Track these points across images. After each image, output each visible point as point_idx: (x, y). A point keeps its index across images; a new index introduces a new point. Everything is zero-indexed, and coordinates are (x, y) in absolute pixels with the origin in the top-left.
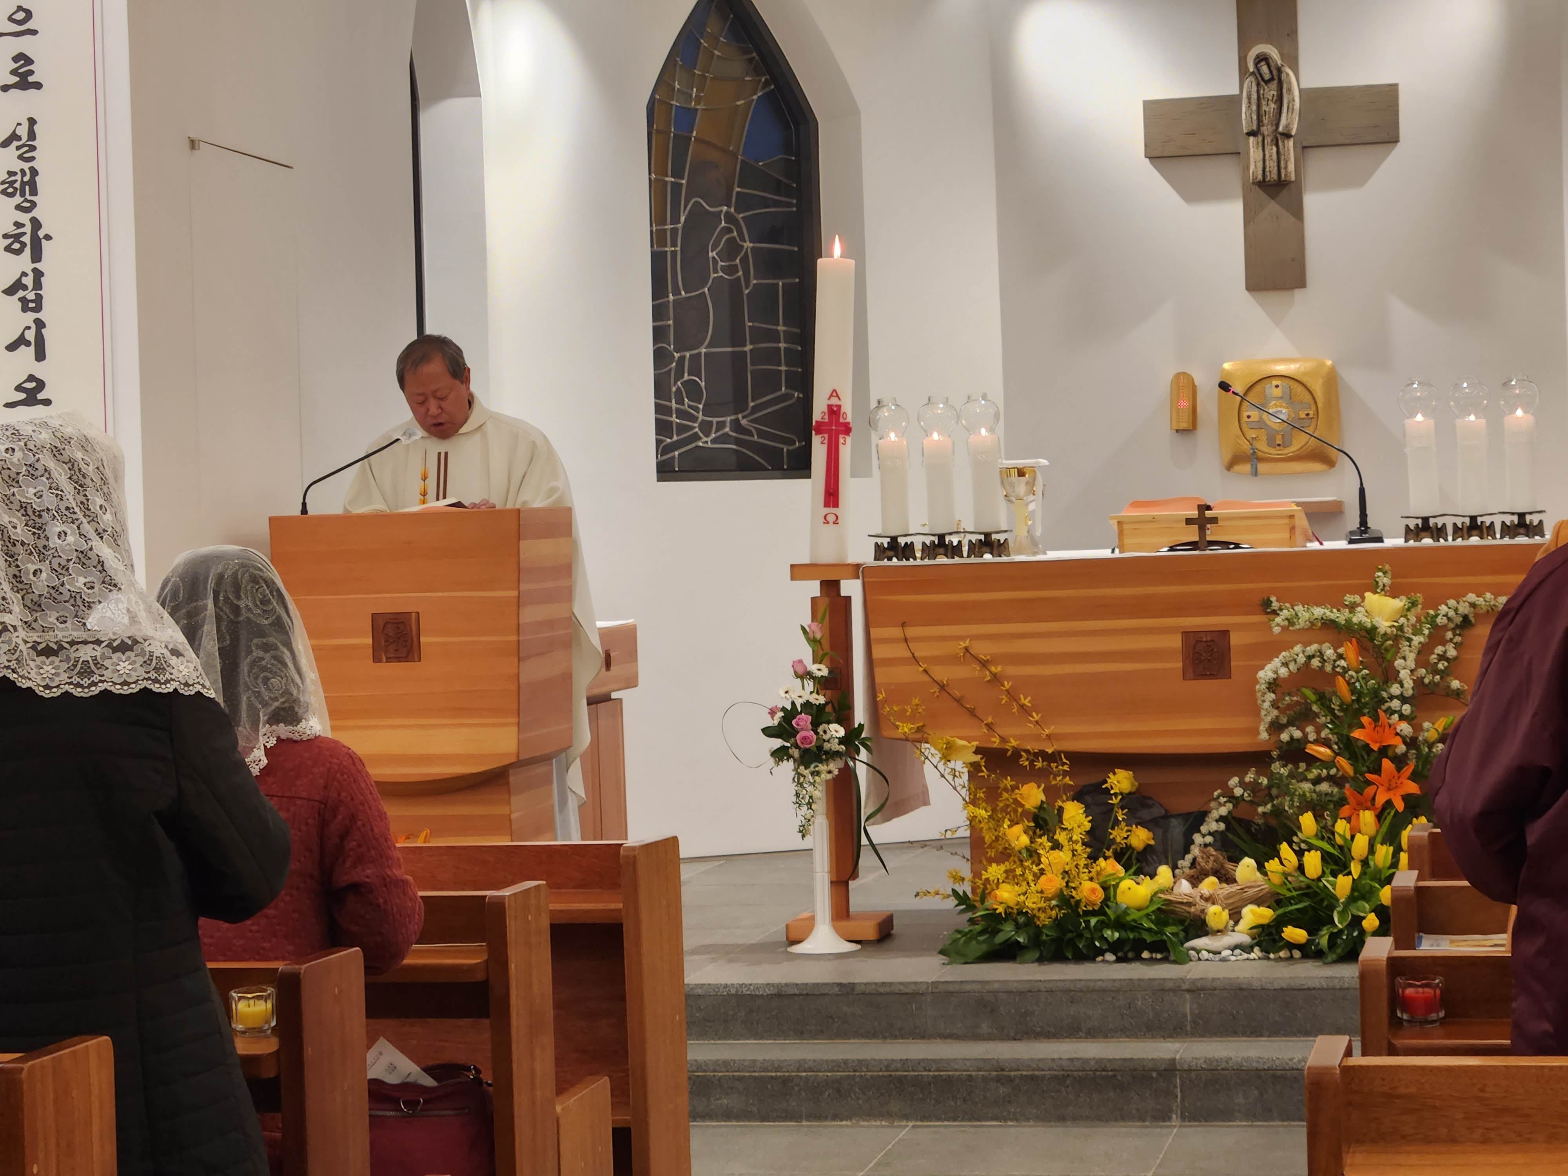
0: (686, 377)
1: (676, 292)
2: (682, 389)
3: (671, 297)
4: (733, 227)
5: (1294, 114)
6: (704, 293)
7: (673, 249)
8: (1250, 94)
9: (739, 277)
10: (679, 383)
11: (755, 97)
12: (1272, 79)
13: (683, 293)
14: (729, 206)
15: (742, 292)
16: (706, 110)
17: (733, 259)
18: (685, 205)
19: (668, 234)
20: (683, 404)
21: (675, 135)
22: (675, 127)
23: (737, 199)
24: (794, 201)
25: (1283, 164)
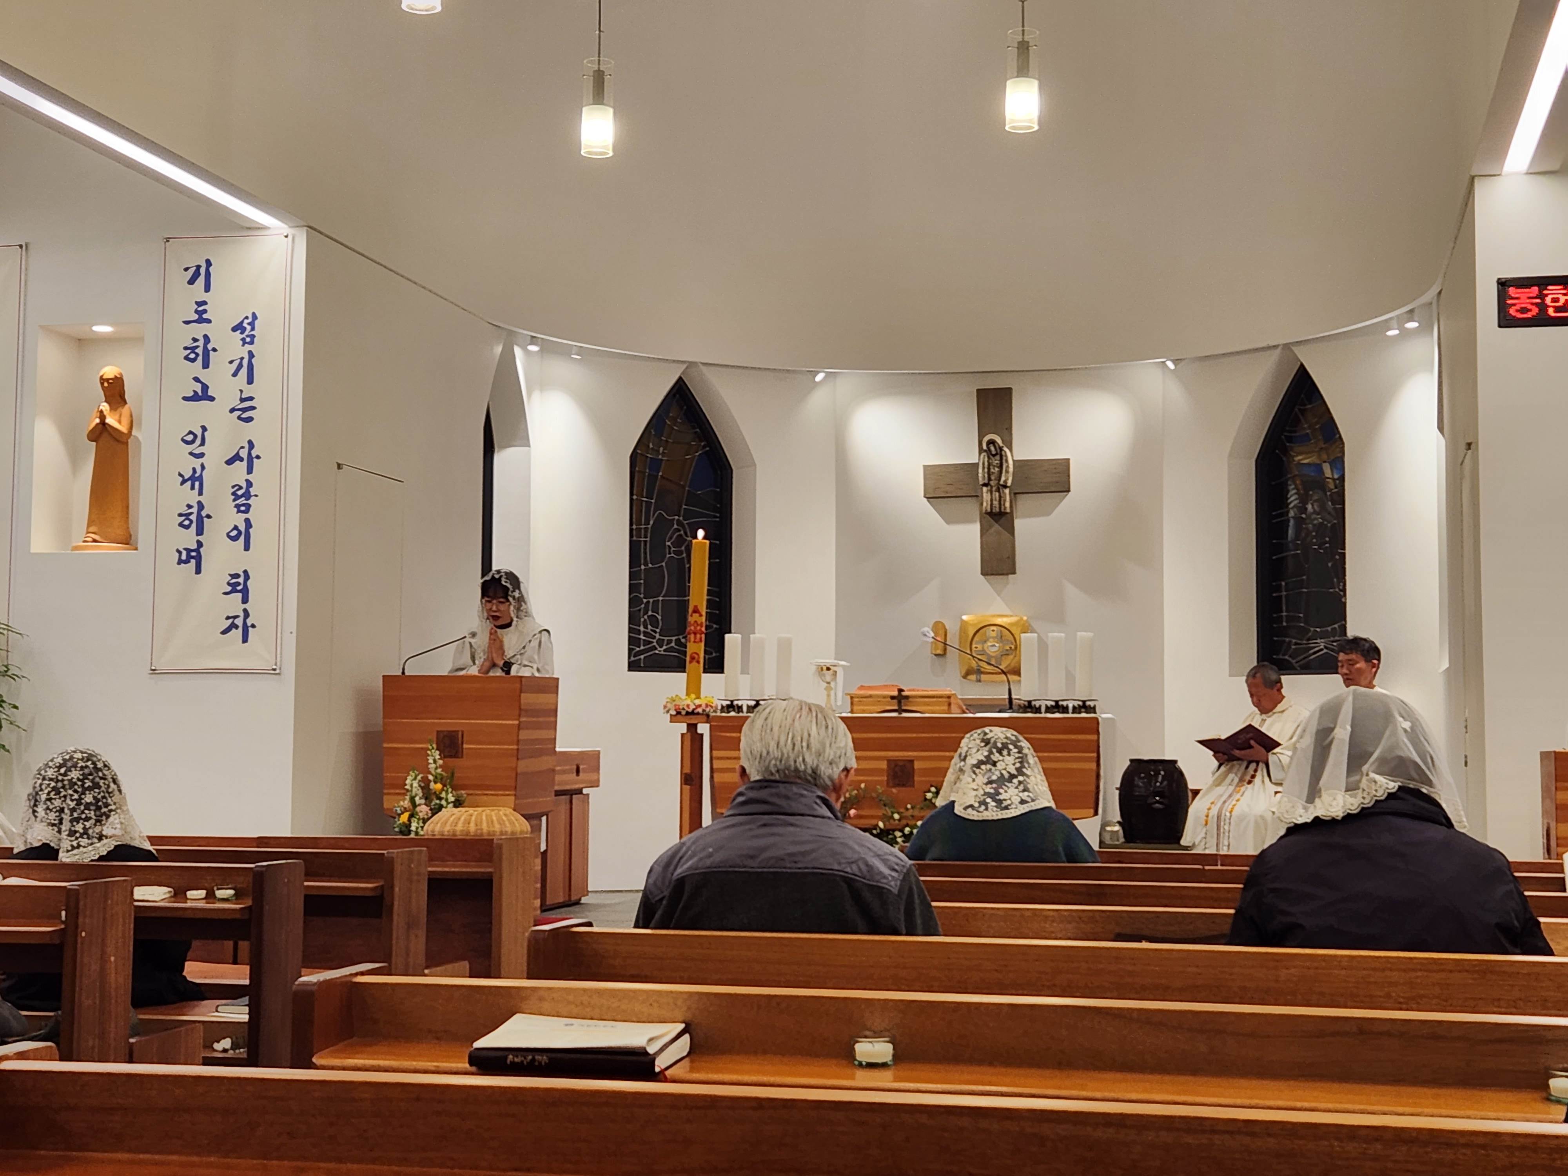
0: (650, 613)
1: (646, 564)
2: (646, 620)
3: (643, 567)
4: (681, 528)
5: (1009, 474)
6: (663, 565)
7: (645, 539)
8: (984, 463)
9: (683, 558)
10: (646, 617)
11: (697, 454)
12: (996, 454)
13: (650, 565)
14: (679, 516)
15: (684, 566)
16: (668, 460)
17: (681, 547)
18: (654, 515)
19: (643, 531)
20: (647, 628)
21: (649, 475)
22: (649, 470)
23: (684, 512)
24: (718, 515)
25: (1002, 503)
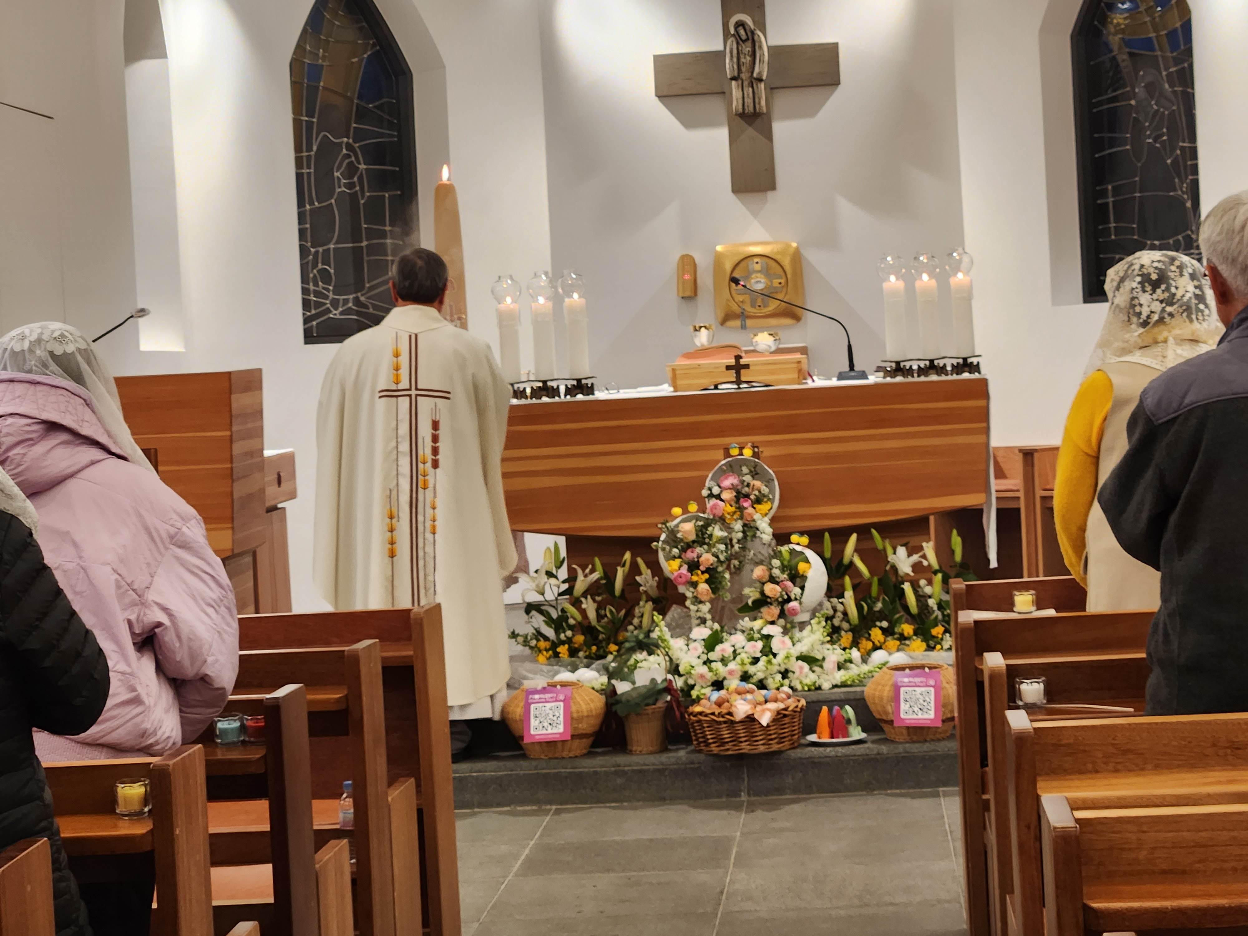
0: (320, 266)
1: (311, 203)
2: (318, 275)
3: (308, 207)
4: (351, 154)
5: (764, 64)
6: (331, 204)
7: (308, 171)
8: (732, 50)
9: (356, 192)
10: (315, 271)
12: (747, 39)
13: (316, 203)
14: (348, 138)
15: (359, 203)
16: (330, 66)
17: (352, 177)
18: (316, 139)
19: (305, 160)
20: (317, 286)
21: (308, 85)
22: (308, 80)
23: (354, 132)
24: (396, 133)
25: (757, 100)
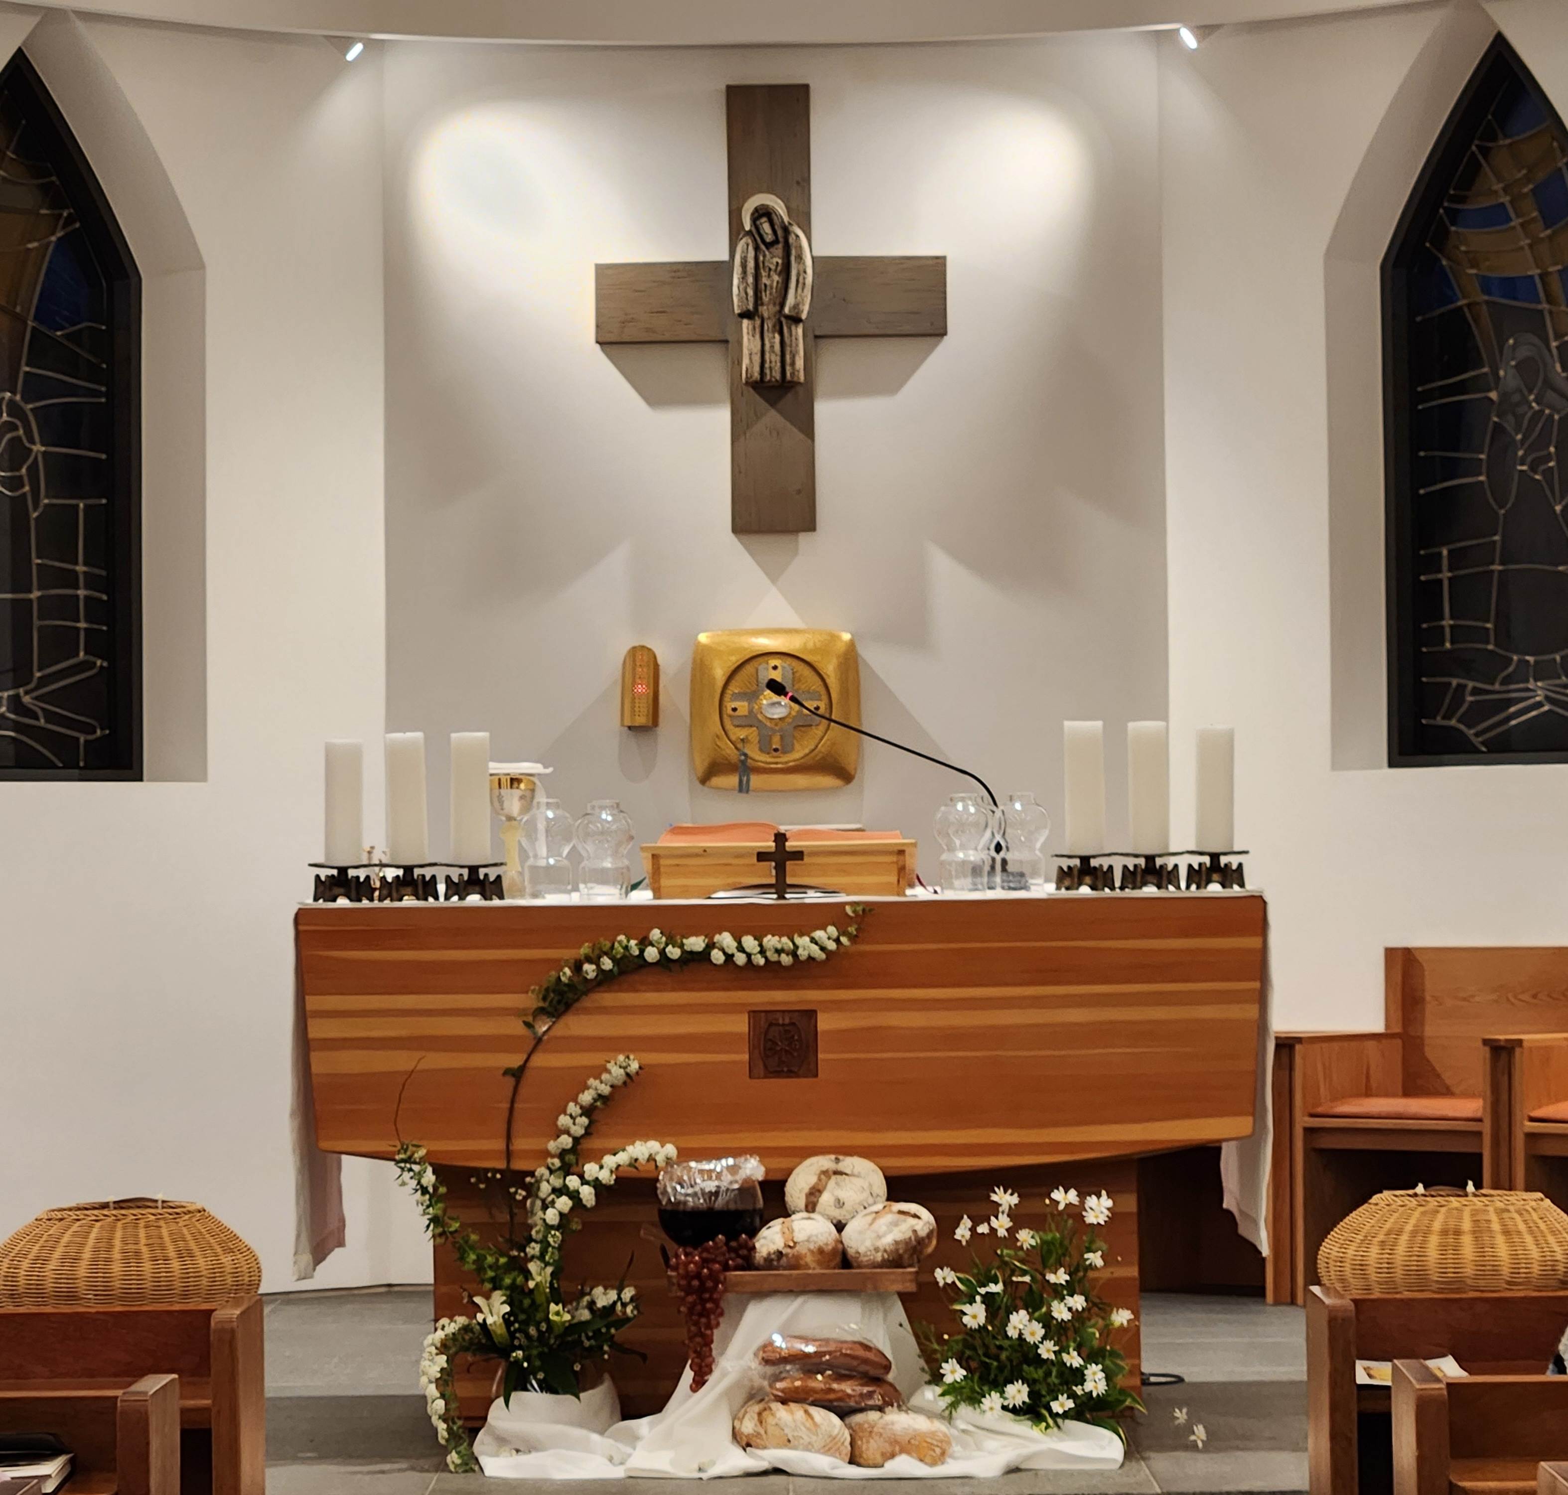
5: (805, 290)
8: (746, 261)
11: (53, 238)
12: (776, 241)
23: (25, 382)
24: (103, 389)
25: (788, 359)
